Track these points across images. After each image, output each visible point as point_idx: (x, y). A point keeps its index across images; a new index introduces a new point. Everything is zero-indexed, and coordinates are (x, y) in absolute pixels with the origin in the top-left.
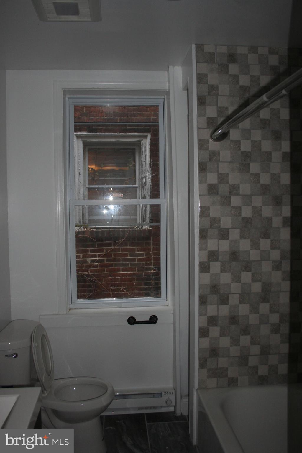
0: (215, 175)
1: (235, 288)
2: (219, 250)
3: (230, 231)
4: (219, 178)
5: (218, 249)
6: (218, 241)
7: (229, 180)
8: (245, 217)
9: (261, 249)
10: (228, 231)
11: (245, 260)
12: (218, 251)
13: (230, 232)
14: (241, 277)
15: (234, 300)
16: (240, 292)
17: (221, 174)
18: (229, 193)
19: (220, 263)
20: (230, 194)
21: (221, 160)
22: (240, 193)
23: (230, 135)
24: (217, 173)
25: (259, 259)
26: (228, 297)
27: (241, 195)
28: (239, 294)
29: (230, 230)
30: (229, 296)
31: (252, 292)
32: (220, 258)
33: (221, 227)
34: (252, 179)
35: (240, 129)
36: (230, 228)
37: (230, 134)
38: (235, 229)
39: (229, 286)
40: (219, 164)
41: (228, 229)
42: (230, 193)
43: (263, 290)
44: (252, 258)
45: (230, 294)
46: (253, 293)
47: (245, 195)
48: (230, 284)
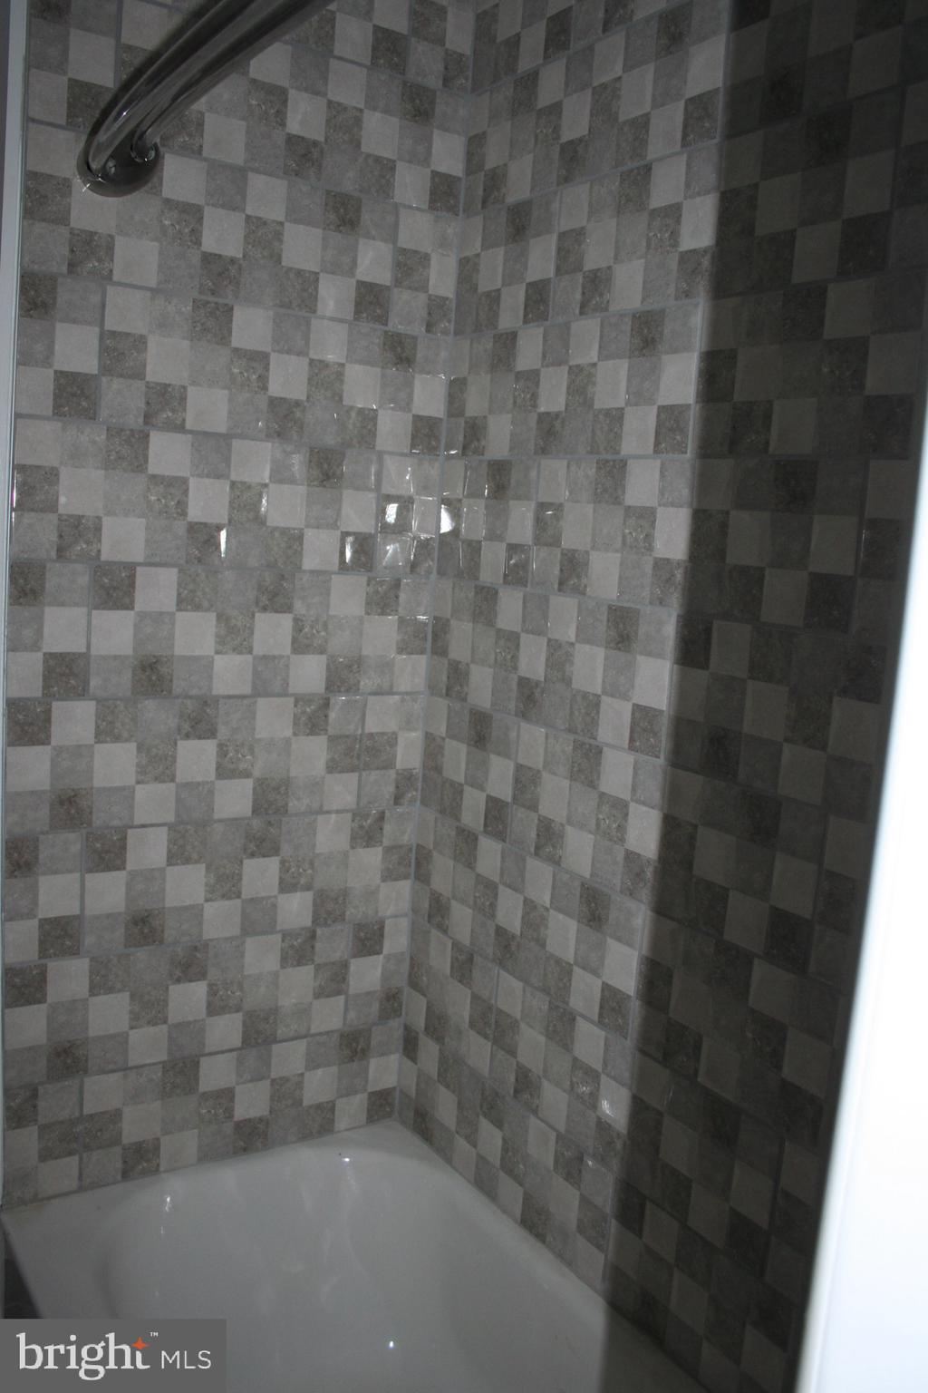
0: (90, 336)
1: (154, 802)
2: (93, 652)
3: (138, 574)
4: (104, 351)
5: (88, 647)
6: (89, 614)
7: (145, 366)
8: (203, 520)
9: (258, 649)
10: (132, 577)
11: (195, 692)
12: (85, 656)
13: (139, 580)
14: (175, 761)
15: (149, 850)
16: (171, 818)
17: (113, 334)
18: (141, 420)
19: (94, 703)
20: (146, 423)
21: (115, 278)
22: (188, 426)
23: (161, 179)
24: (97, 329)
25: (247, 690)
26: (124, 839)
27: (190, 432)
28: (166, 829)
29: (139, 569)
30: (126, 838)
31: (216, 816)
32: (94, 682)
33: (104, 557)
34: (236, 371)
35: (206, 160)
36: (140, 564)
37: (165, 173)
38: (160, 570)
39: (127, 794)
40: (110, 290)
41: (131, 568)
42: (148, 418)
43: (256, 810)
44: (220, 688)
45: (131, 827)
46: (220, 821)
47: (206, 434)
48: (134, 787)
